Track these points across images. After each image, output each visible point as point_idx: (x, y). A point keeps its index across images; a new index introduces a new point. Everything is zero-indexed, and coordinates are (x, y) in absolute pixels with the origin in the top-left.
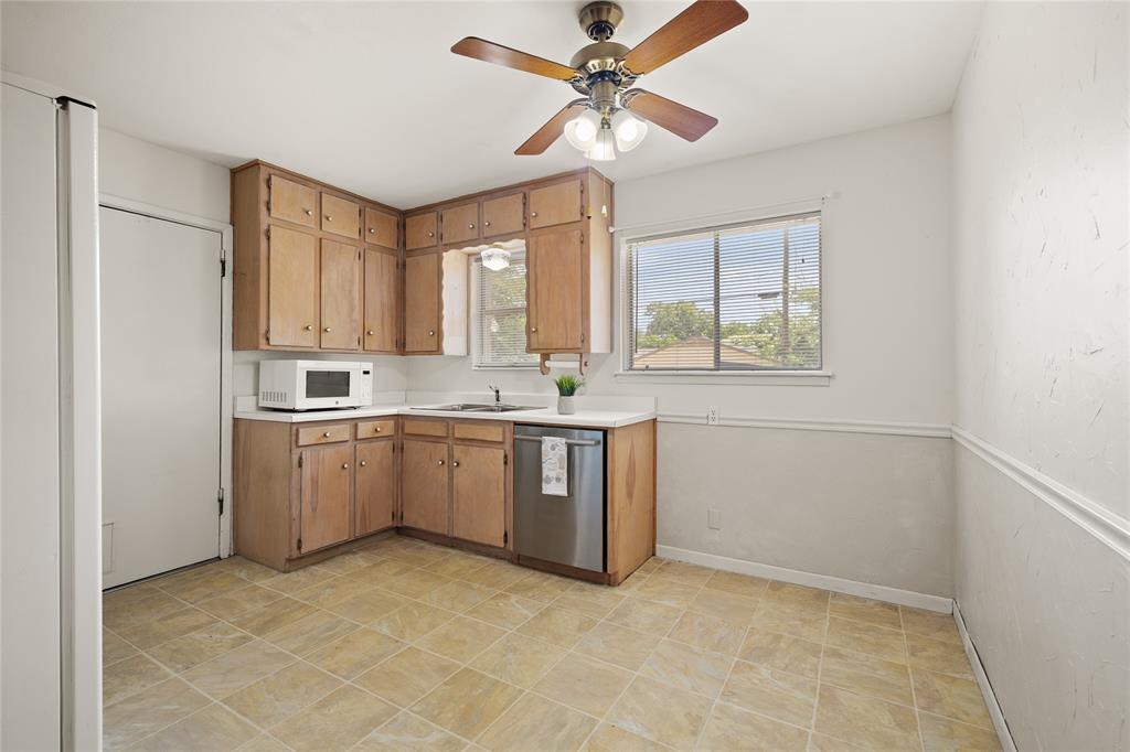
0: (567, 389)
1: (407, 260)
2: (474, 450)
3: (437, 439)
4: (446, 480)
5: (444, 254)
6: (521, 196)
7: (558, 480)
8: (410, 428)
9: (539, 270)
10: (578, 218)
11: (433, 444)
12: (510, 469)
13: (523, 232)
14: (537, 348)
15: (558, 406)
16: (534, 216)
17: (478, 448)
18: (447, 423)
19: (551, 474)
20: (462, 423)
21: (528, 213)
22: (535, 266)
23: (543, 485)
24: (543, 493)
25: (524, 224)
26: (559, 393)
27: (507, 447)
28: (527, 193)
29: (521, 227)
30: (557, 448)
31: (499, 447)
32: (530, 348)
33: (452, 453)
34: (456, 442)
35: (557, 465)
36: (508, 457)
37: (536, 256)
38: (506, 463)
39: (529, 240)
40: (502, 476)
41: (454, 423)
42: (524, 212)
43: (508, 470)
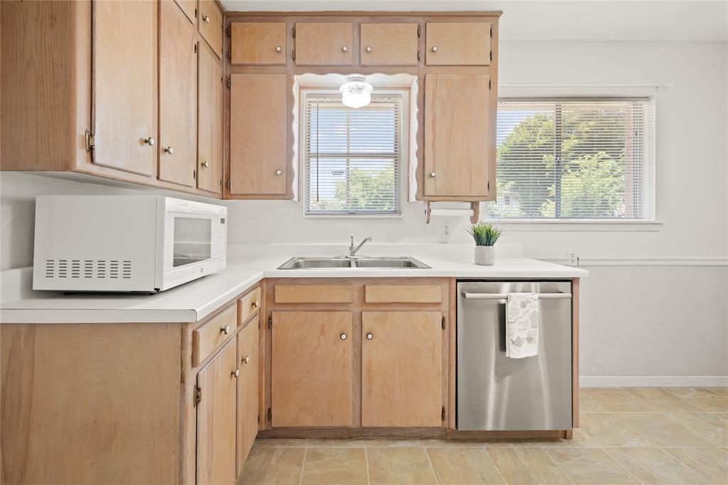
0: (485, 239)
1: (233, 76)
2: (397, 316)
3: (332, 307)
4: (349, 357)
5: (295, 77)
6: (415, 27)
7: (530, 340)
8: (282, 295)
9: (438, 111)
10: (488, 62)
11: (326, 313)
12: (449, 333)
13: (416, 66)
14: (434, 194)
15: (477, 257)
16: (433, 51)
17: (402, 313)
18: (351, 284)
19: (523, 335)
20: (375, 284)
21: (423, 46)
22: (433, 105)
23: (511, 348)
24: (512, 357)
25: (419, 59)
26: (475, 243)
27: (445, 307)
28: (423, 24)
29: (415, 61)
30: (528, 305)
31: (435, 308)
32: (424, 195)
33: (358, 323)
34: (366, 308)
35: (530, 323)
36: (447, 320)
37: (434, 96)
38: (443, 328)
39: (425, 76)
40: (440, 341)
41: (362, 285)
42: (419, 45)
43: (446, 335)
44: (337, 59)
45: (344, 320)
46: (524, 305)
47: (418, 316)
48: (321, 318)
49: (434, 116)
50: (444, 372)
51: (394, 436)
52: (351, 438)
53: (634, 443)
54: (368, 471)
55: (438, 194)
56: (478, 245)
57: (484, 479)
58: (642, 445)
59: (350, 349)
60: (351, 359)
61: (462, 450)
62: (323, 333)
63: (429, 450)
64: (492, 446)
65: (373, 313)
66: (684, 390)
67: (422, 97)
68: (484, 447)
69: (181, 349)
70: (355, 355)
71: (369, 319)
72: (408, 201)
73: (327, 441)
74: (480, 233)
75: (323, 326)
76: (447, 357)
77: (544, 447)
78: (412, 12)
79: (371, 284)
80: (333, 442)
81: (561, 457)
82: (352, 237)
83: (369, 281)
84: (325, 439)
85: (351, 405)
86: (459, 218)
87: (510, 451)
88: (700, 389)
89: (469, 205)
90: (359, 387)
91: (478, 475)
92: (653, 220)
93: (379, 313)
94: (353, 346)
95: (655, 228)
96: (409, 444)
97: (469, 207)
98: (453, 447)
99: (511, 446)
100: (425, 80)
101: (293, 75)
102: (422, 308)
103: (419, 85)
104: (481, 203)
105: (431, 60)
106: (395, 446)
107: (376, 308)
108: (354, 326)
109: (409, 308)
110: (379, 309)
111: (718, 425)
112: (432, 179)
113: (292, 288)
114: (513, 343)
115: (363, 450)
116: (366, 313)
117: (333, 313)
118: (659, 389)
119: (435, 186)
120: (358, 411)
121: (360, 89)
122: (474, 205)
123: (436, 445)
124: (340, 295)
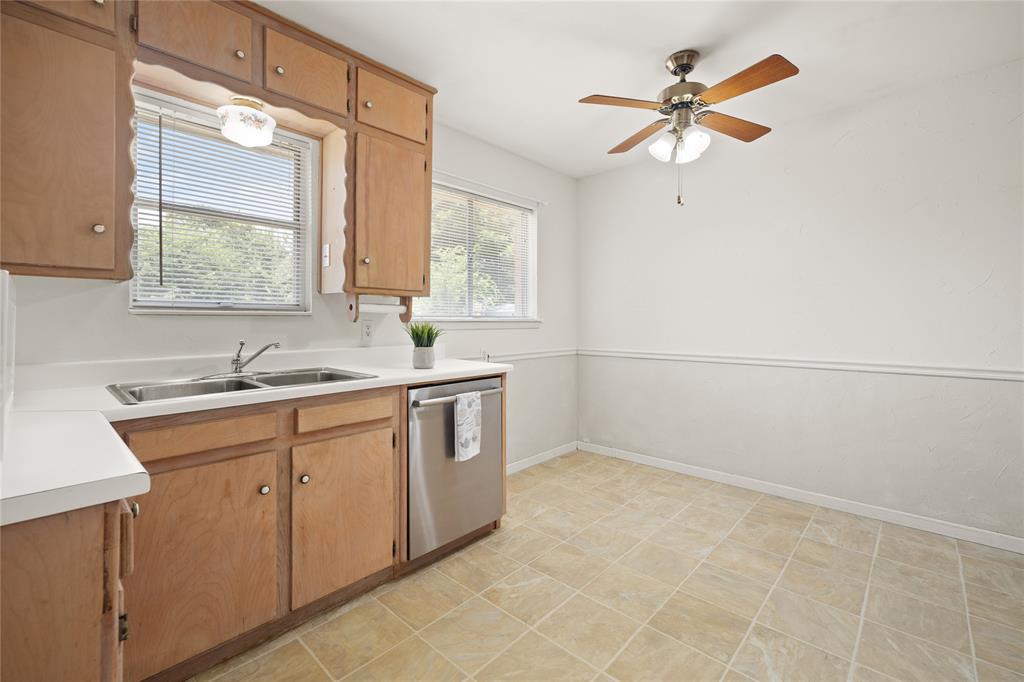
0: (423, 339)
2: (341, 444)
5: (137, 63)
6: (344, 66)
9: (372, 183)
10: (423, 140)
11: (234, 462)
12: (400, 451)
13: (344, 117)
14: (366, 285)
15: (416, 360)
16: (366, 106)
17: (347, 438)
18: (275, 411)
19: (469, 435)
20: (311, 406)
21: (354, 95)
22: (366, 175)
23: (460, 451)
24: (461, 460)
25: (348, 109)
26: (413, 345)
27: (395, 422)
28: (353, 67)
29: (344, 111)
30: (473, 404)
31: (384, 425)
32: (354, 284)
33: (285, 465)
34: (297, 441)
35: (474, 423)
36: (397, 436)
37: (368, 162)
38: (394, 445)
39: (356, 134)
40: (390, 465)
41: (292, 409)
42: (348, 92)
43: (397, 453)
44: (223, 64)
45: (267, 466)
46: (470, 405)
47: (367, 438)
48: (224, 470)
49: (367, 188)
50: (394, 499)
51: (334, 604)
52: (270, 638)
53: (540, 511)
54: (317, 659)
55: (372, 286)
56: (417, 346)
57: (446, 595)
58: (544, 510)
59: (273, 507)
60: (275, 521)
61: (415, 580)
62: (227, 494)
63: (379, 599)
64: (441, 564)
65: (308, 446)
66: (553, 460)
67: (352, 159)
68: (434, 569)
69: (105, 550)
70: (280, 513)
71: (302, 457)
72: (320, 292)
73: (230, 662)
74: (420, 333)
75: (228, 483)
76: (398, 479)
77: (482, 543)
78: (340, 45)
79: (305, 407)
80: (242, 658)
81: (498, 544)
82: (242, 344)
83: (300, 403)
84: (225, 661)
85: (275, 587)
86: (382, 316)
87: (459, 559)
88: (562, 457)
89: (398, 300)
90: (287, 557)
91: (440, 594)
92: (536, 318)
93: (315, 445)
94: (279, 501)
95: (536, 325)
96: (355, 604)
97: (398, 303)
98: (405, 583)
99: (457, 555)
100: (356, 139)
101: (132, 59)
102: (370, 428)
103: (348, 143)
104: (414, 299)
105: (363, 115)
106: (337, 615)
107: (313, 439)
108: (280, 471)
109: (356, 430)
110: (319, 438)
111: (577, 479)
112: (365, 268)
113: (167, 434)
114: (462, 445)
115: (296, 641)
116: (299, 448)
117: (246, 459)
118: (541, 465)
119: (368, 275)
120: (285, 590)
121: (259, 122)
122: (406, 301)
123: (386, 590)
124: (257, 429)
